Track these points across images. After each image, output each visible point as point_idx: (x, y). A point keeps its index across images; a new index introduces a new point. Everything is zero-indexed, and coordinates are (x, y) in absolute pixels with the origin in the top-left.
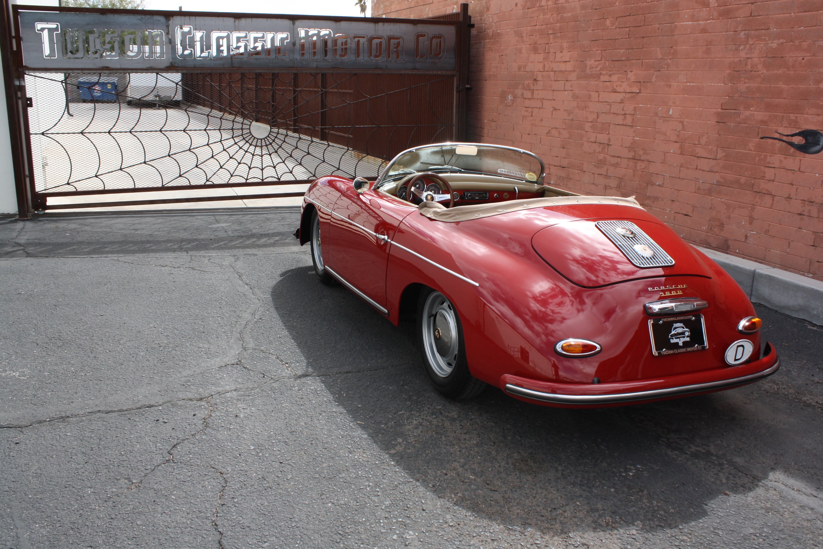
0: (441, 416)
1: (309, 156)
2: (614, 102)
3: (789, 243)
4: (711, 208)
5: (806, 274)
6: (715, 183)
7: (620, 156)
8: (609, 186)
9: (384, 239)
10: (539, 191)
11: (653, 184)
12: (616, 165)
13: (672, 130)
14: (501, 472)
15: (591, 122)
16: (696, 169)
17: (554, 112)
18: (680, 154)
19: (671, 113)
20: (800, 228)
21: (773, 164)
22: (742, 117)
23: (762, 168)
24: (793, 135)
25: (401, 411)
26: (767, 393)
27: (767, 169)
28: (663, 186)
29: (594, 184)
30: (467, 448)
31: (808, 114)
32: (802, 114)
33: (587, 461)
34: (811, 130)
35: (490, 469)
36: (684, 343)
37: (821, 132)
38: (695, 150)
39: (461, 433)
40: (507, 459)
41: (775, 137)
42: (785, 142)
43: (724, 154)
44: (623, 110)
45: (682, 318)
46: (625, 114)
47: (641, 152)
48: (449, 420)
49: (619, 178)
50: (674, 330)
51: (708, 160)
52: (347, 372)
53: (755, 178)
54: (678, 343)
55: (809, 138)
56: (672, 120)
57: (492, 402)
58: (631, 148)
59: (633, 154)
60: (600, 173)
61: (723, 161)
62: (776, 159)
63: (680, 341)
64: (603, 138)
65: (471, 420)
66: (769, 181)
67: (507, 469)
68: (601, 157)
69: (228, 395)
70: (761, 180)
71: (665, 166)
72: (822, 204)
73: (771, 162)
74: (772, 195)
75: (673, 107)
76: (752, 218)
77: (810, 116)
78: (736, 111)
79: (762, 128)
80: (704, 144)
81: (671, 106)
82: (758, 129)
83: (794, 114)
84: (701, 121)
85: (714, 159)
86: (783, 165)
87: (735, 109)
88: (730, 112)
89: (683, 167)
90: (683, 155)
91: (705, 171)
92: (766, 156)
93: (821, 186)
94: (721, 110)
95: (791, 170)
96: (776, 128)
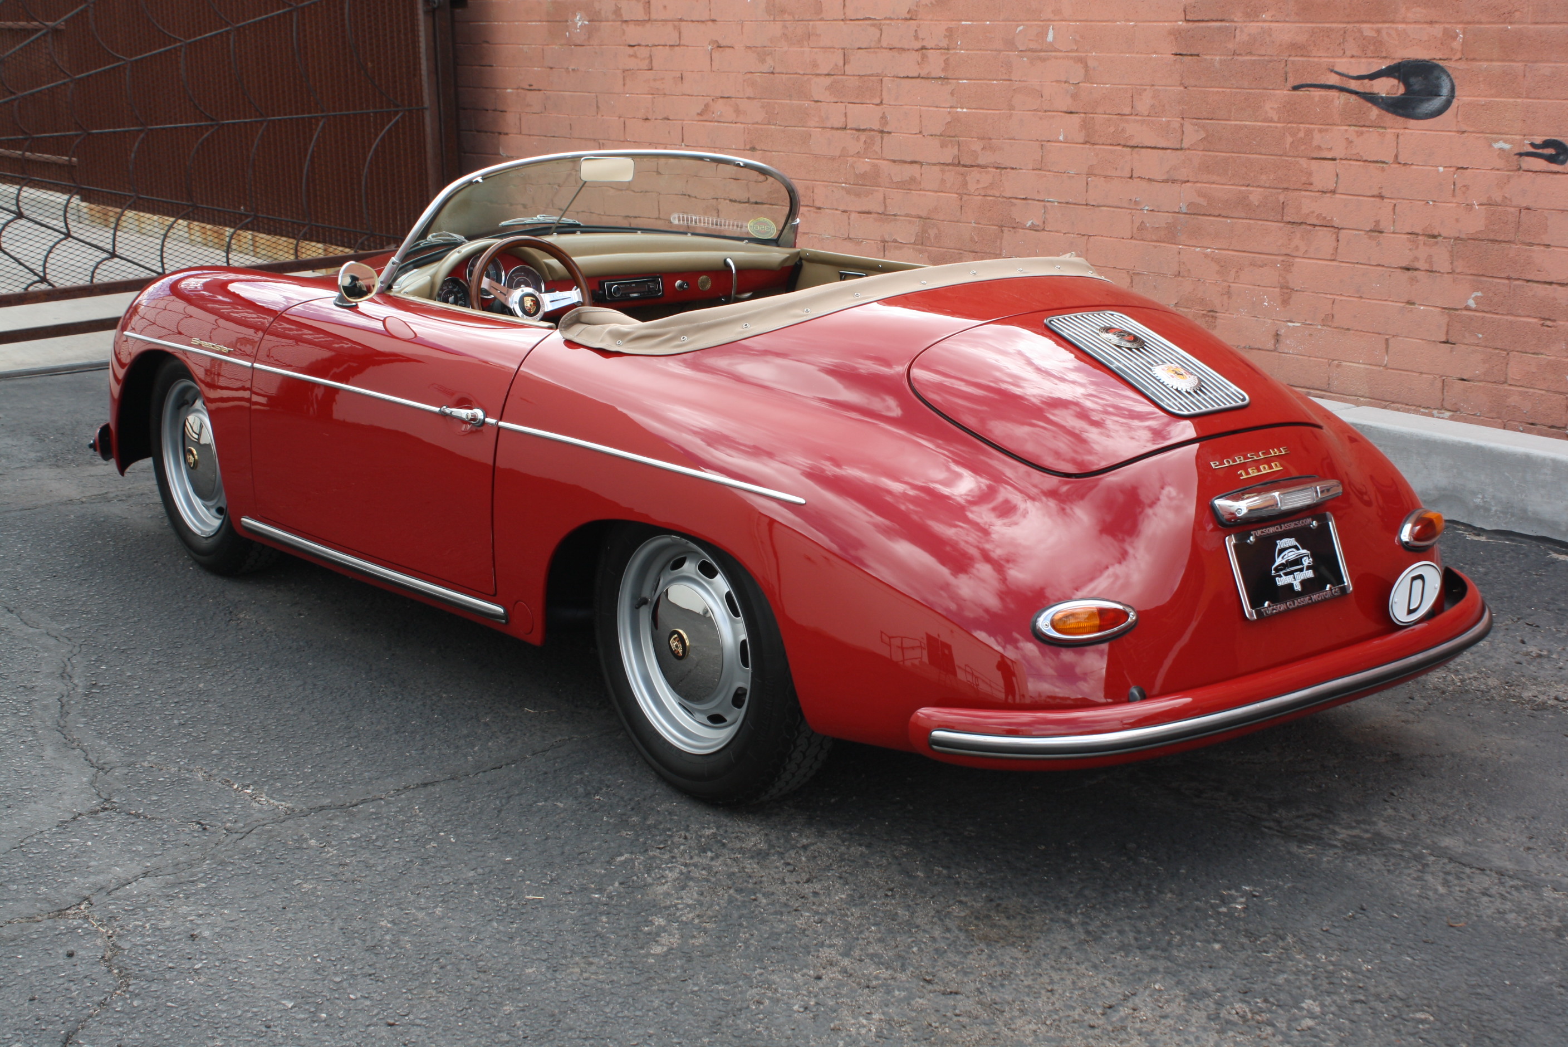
0: (725, 851)
1: (22, 222)
2: (891, 19)
3: (1387, 340)
4: (1179, 275)
5: (1435, 412)
6: (1184, 210)
7: (917, 160)
8: (895, 241)
9: (474, 419)
10: (787, 264)
11: (1015, 226)
12: (909, 185)
13: (1057, 81)
14: (945, 951)
15: (828, 75)
16: (1131, 177)
17: (716, 55)
18: (1085, 143)
19: (1050, 37)
20: (1409, 303)
21: (1330, 149)
22: (1241, 37)
23: (1303, 162)
24: (1372, 77)
25: (621, 855)
26: (1443, 693)
27: (1315, 165)
28: (1043, 230)
29: (849, 238)
30: (833, 912)
31: (1407, 23)
32: (1392, 22)
33: (1127, 894)
34: (1417, 61)
35: (915, 949)
36: (1303, 583)
37: (1441, 63)
38: (1123, 130)
39: (798, 883)
40: (941, 920)
41: (1330, 83)
42: (1356, 93)
43: (1202, 135)
44: (916, 38)
45: (1292, 525)
46: (923, 48)
47: (977, 146)
48: (752, 857)
49: (921, 217)
50: (1279, 555)
51: (1160, 152)
52: (425, 785)
53: (1287, 189)
54: (1291, 586)
55: (1412, 80)
56: (1056, 58)
57: (833, 800)
58: (946, 138)
59: (955, 151)
60: (864, 209)
61: (1200, 153)
62: (1336, 139)
63: (1295, 581)
64: (865, 115)
65: (805, 847)
66: (1323, 192)
67: (954, 942)
68: (864, 165)
69: (133, 888)
70: (1303, 193)
71: (1045, 176)
72: (1457, 239)
73: (1323, 146)
74: (1332, 227)
75: (1055, 23)
76: (1287, 288)
77: (1412, 26)
78: (1223, 24)
79: (1293, 62)
80: (1146, 113)
81: (1049, 20)
82: (1283, 65)
83: (1373, 23)
84: (1134, 55)
85: (1177, 149)
86: (1354, 152)
87: (1220, 18)
88: (1209, 28)
89: (1096, 175)
90: (1094, 144)
91: (1154, 181)
92: (1309, 133)
93: (1454, 196)
94: (1185, 24)
95: (1377, 162)
96: (1331, 60)
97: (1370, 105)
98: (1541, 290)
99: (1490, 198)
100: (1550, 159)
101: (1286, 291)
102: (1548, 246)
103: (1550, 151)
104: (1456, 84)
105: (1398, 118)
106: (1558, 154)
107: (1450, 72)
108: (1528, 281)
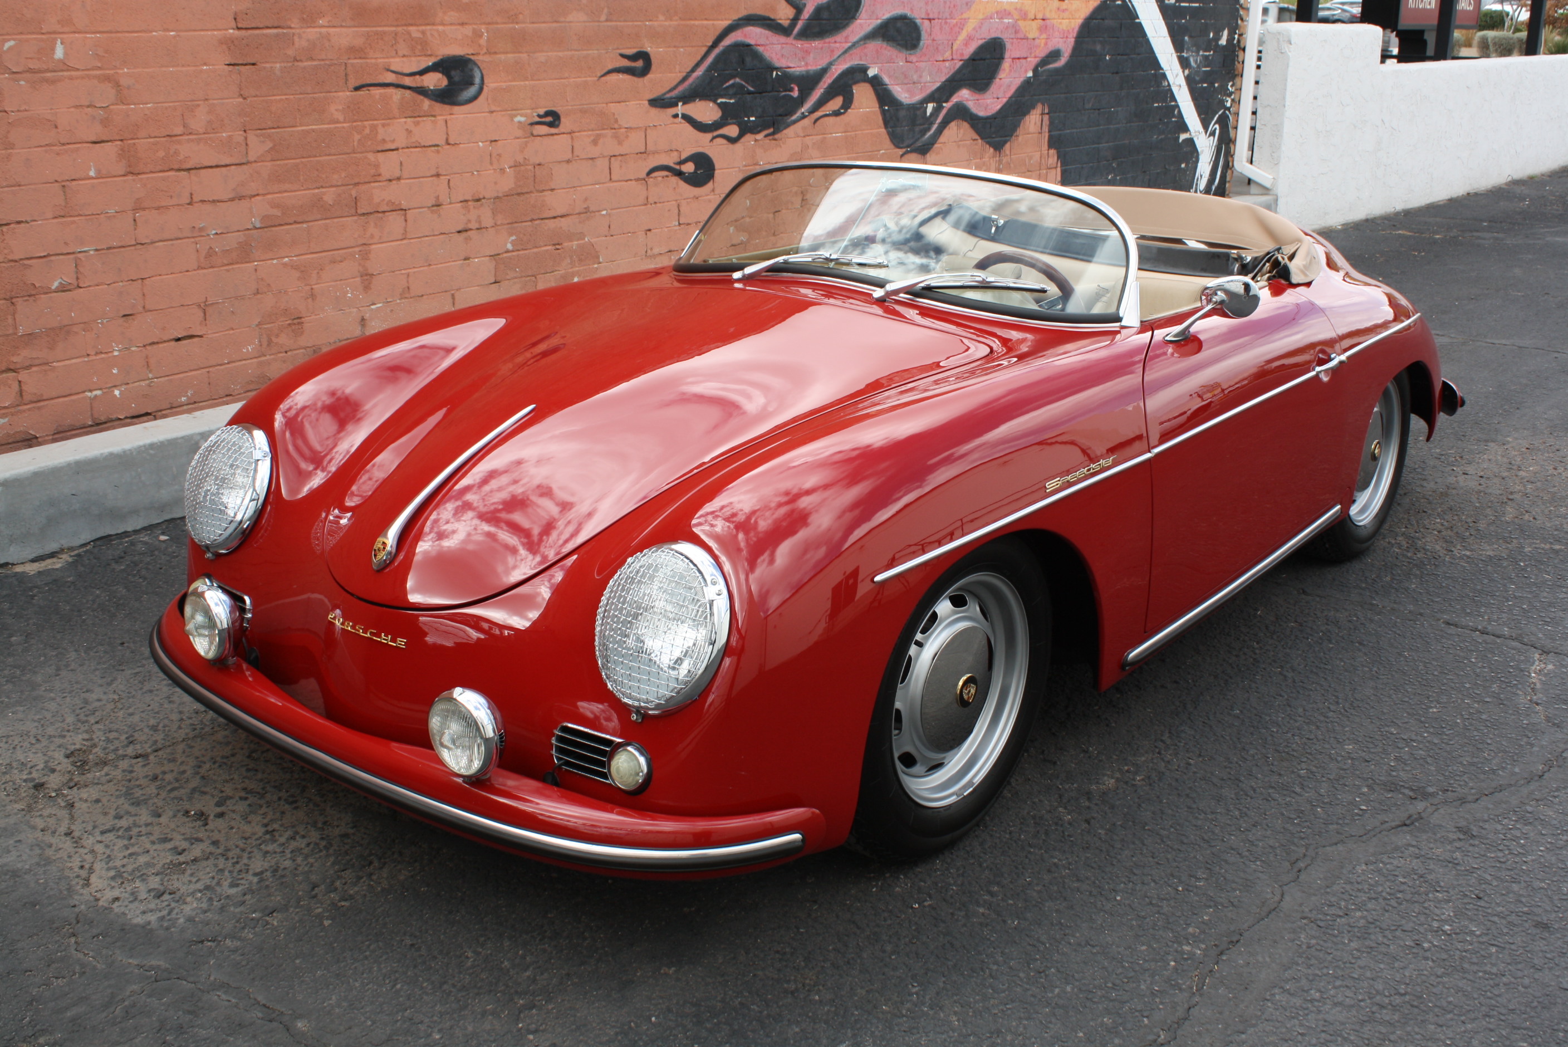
3: (453, 295)
4: (257, 292)
6: (258, 225)
11: (32, 293)
13: (76, 107)
16: (190, 204)
18: (127, 174)
19: (59, 52)
20: (465, 259)
21: (393, 141)
22: (300, 43)
23: (371, 156)
24: (422, 73)
27: (381, 157)
28: (78, 287)
31: (443, 25)
32: (433, 24)
34: (454, 57)
37: (472, 57)
38: (176, 153)
41: (388, 81)
42: (409, 88)
43: (269, 145)
51: (224, 169)
53: (357, 184)
55: (453, 73)
56: (71, 78)
61: (269, 164)
62: (396, 131)
66: (390, 180)
70: (372, 184)
71: (74, 222)
72: (497, 198)
73: (387, 139)
74: (402, 210)
75: (62, 36)
76: (366, 275)
77: (449, 27)
78: (280, 31)
79: (352, 65)
80: (201, 131)
81: (54, 33)
82: (343, 68)
83: (417, 25)
84: (179, 69)
85: (243, 164)
86: (414, 140)
87: (276, 25)
88: (266, 35)
89: (144, 209)
90: (139, 174)
91: (218, 201)
92: (374, 128)
93: (491, 164)
94: (237, 32)
95: (430, 146)
96: (386, 60)
97: (422, 97)
98: (551, 224)
99: (516, 161)
100: (551, 125)
101: (366, 278)
102: (552, 190)
103: (549, 119)
104: (484, 72)
105: (446, 106)
106: (554, 121)
107: (479, 64)
108: (542, 219)
